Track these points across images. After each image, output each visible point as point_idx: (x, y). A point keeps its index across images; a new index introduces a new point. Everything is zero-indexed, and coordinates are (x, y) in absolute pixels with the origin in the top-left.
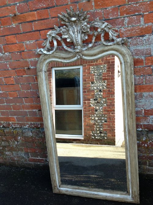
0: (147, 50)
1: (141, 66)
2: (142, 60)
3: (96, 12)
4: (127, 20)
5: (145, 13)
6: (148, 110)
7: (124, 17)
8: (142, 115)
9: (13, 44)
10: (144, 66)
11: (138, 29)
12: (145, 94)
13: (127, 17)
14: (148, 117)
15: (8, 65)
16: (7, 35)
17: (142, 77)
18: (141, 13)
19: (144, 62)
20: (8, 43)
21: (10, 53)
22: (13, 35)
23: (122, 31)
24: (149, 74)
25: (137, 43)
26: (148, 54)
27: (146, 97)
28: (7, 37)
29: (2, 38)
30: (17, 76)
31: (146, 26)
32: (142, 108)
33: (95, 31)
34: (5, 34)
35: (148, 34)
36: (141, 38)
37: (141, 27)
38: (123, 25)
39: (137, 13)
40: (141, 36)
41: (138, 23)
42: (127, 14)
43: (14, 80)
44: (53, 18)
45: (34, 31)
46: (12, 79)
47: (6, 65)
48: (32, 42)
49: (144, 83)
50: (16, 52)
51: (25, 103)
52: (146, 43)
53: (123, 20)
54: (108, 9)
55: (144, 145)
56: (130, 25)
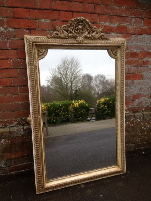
0: (142, 46)
1: (137, 58)
2: (138, 53)
3: (114, 8)
4: (134, 20)
5: (145, 18)
6: (135, 95)
7: (132, 17)
8: (131, 99)
9: (23, 19)
10: (139, 58)
11: (140, 29)
12: (136, 81)
13: (134, 17)
14: (134, 100)
15: (8, 44)
16: (17, 7)
17: (136, 67)
18: (143, 17)
19: (140, 55)
20: (16, 16)
21: (14, 29)
22: (25, 8)
23: (129, 28)
24: (141, 65)
25: (137, 40)
26: (142, 49)
27: (136, 84)
28: (17, 9)
29: (9, 9)
30: (18, 58)
31: (145, 27)
32: (132, 94)
33: (110, 23)
34: (14, 5)
35: (144, 34)
36: (140, 36)
37: (141, 27)
38: (131, 23)
39: (140, 17)
40: (140, 35)
41: (140, 24)
42: (134, 16)
43: (12, 63)
44: (77, 2)
45: (53, 10)
46: (9, 62)
47: (6, 42)
48: (48, 21)
49: (136, 72)
50: (24, 29)
51: (19, 93)
52: (143, 40)
53: (131, 20)
54: (123, 8)
55: (131, 125)
56: (135, 25)
